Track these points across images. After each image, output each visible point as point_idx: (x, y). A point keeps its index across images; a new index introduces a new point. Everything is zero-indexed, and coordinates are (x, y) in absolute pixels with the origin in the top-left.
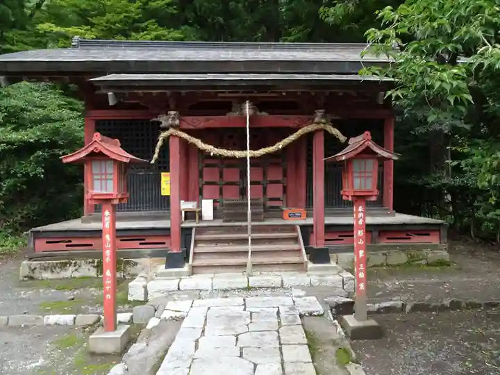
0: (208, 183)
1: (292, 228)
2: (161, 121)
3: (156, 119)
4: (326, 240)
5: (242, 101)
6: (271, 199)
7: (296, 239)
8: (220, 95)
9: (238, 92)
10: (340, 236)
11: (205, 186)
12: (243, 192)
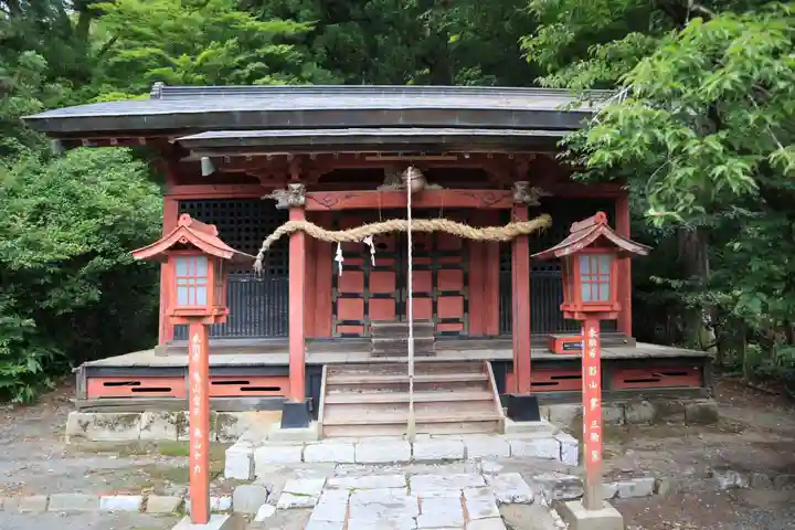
0: (345, 295)
1: (480, 365)
2: (277, 198)
3: (270, 197)
4: (533, 384)
5: (403, 166)
6: (445, 321)
7: (485, 385)
8: (368, 158)
9: (396, 154)
10: (553, 378)
11: (340, 300)
12: (401, 310)
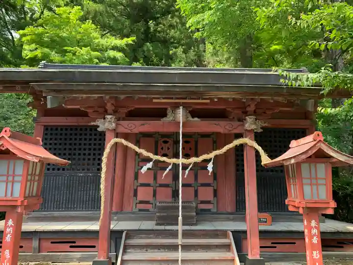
0: (142, 185)
1: (223, 234)
2: (98, 124)
3: (95, 124)
4: (261, 247)
5: (176, 106)
6: (202, 202)
7: (227, 247)
8: (154, 101)
9: (172, 98)
10: (272, 243)
11: (139, 188)
12: (175, 194)
